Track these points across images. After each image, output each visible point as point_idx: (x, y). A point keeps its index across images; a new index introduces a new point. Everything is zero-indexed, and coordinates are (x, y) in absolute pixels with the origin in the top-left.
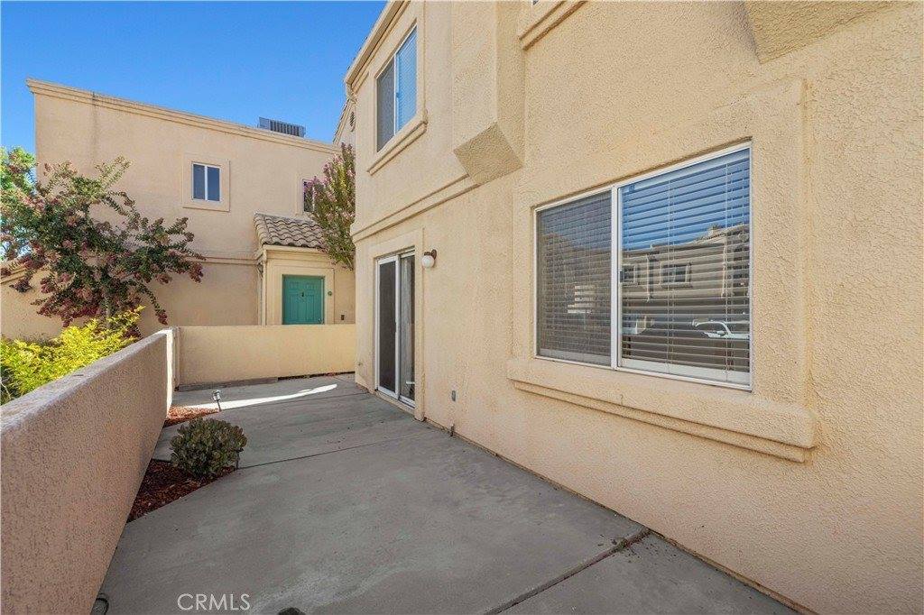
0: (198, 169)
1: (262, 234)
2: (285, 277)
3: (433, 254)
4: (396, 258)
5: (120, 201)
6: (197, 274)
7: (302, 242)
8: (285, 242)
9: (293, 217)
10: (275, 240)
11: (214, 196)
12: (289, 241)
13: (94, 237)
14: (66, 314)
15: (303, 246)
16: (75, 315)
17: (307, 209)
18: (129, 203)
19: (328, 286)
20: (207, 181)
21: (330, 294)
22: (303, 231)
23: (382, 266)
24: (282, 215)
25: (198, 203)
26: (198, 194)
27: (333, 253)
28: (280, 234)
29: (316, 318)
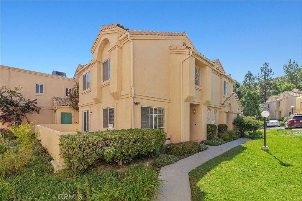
0: (37, 85)
1: (55, 102)
2: (61, 113)
3: (92, 112)
4: (86, 112)
5: (19, 95)
6: (38, 112)
7: (66, 105)
8: (62, 105)
9: (63, 97)
10: (59, 104)
11: (41, 92)
12: (63, 104)
13: (13, 104)
14: (3, 122)
15: (63, 105)
16: (5, 122)
17: (67, 95)
18: (21, 95)
19: (73, 115)
20: (39, 88)
21: (73, 117)
22: (63, 101)
23: (84, 113)
24: (60, 97)
25: (37, 94)
26: (37, 91)
27: (74, 108)
28: (60, 102)
29: (70, 123)
